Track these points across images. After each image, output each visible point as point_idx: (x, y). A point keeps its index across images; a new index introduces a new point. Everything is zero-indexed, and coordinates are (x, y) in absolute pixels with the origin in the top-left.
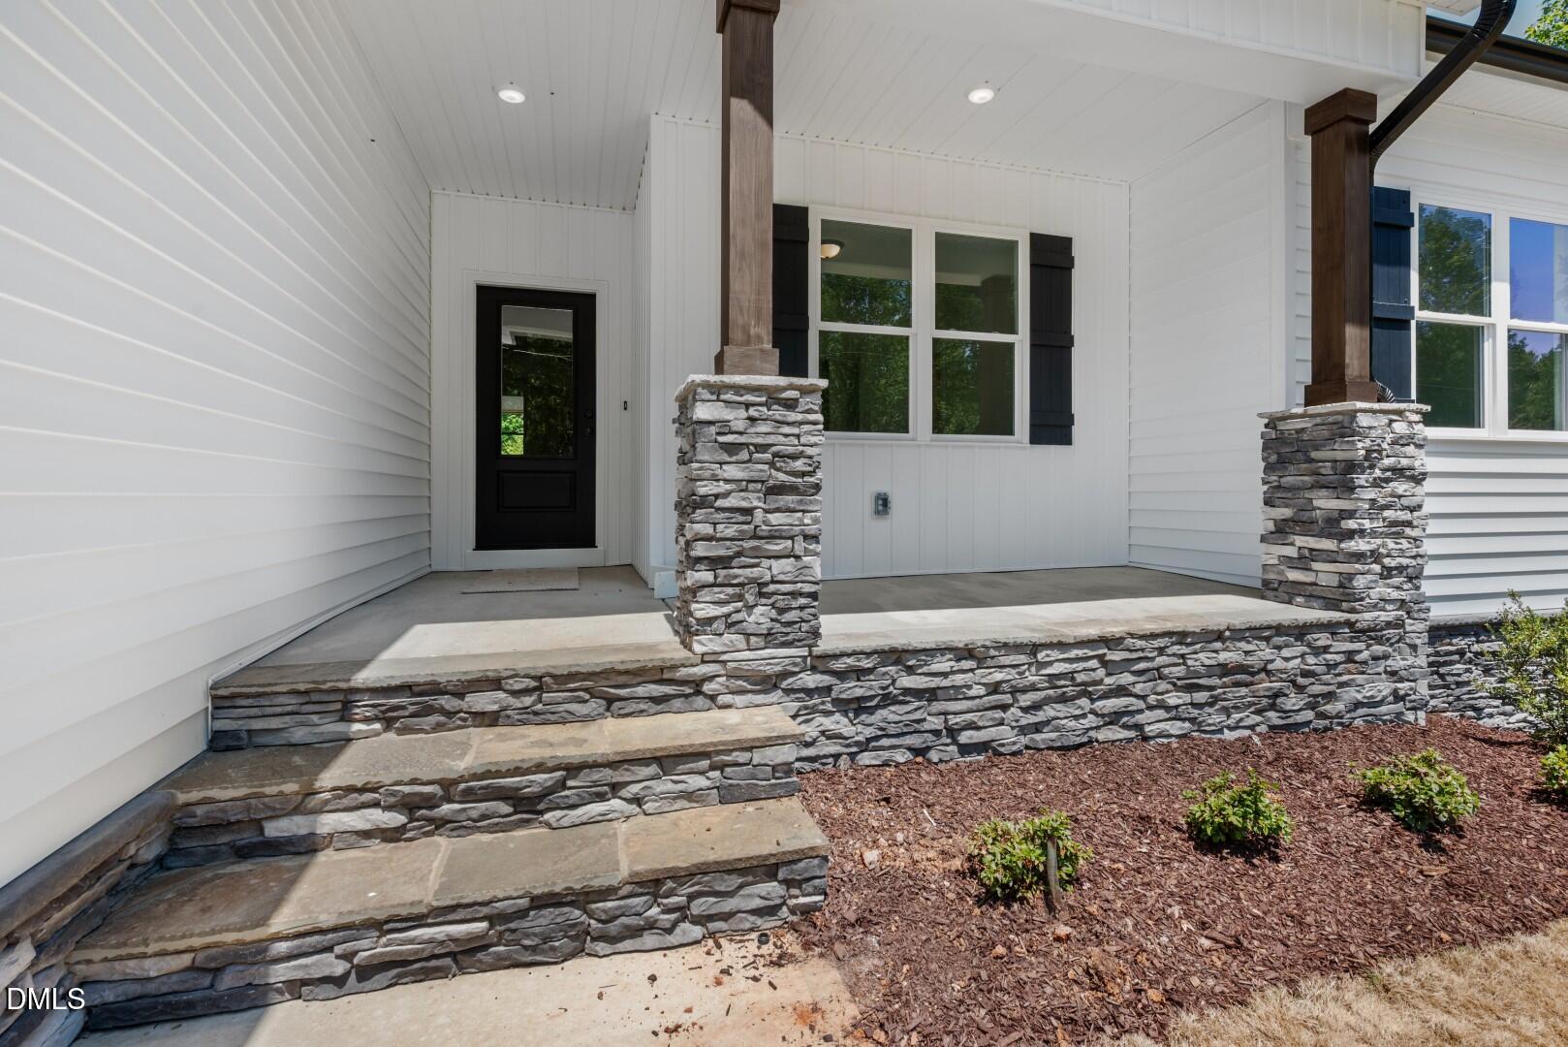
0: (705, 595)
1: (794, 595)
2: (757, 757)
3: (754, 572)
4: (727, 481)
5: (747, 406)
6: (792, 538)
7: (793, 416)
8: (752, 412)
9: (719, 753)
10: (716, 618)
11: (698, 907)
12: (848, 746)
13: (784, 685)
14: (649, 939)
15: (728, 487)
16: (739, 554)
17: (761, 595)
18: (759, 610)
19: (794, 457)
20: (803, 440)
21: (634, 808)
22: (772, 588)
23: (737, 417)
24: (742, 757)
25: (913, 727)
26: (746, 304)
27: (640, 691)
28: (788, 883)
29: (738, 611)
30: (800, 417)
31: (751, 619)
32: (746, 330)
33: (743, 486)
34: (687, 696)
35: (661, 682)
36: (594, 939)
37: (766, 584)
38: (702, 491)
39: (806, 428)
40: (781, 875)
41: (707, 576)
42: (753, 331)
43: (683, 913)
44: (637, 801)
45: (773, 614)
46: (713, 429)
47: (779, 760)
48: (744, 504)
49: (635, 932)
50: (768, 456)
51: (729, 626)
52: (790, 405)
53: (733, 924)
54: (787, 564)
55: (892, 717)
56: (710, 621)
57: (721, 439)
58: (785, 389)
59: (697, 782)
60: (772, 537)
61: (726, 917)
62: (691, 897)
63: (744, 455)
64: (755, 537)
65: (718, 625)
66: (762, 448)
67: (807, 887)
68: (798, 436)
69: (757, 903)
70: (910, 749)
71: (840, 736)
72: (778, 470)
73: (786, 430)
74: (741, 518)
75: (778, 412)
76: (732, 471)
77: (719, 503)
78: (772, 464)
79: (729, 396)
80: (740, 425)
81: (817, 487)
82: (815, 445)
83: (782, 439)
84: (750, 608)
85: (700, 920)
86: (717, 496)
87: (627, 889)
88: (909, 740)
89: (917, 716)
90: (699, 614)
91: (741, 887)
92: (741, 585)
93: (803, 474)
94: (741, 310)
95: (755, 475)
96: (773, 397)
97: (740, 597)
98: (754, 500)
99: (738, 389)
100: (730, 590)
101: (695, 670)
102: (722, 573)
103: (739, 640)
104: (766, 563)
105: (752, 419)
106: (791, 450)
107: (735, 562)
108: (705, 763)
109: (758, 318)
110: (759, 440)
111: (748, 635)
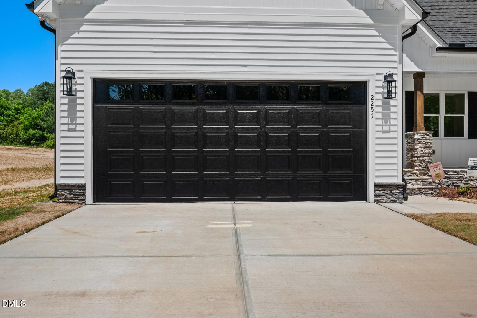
0: (416, 162)
1: (429, 162)
2: (427, 181)
3: (423, 159)
4: (419, 146)
5: (422, 136)
6: (428, 154)
7: (428, 137)
8: (423, 136)
9: (422, 179)
10: (418, 165)
11: (424, 192)
12: (437, 184)
13: (427, 175)
14: (419, 195)
15: (419, 147)
16: (421, 156)
17: (424, 162)
18: (423, 164)
19: (429, 143)
20: (430, 140)
21: (412, 185)
22: (425, 161)
23: (420, 137)
24: (425, 180)
25: (447, 182)
26: (420, 121)
27: (408, 174)
28: (434, 191)
29: (420, 164)
30: (429, 137)
31: (423, 165)
32: (420, 124)
33: (421, 147)
34: (414, 175)
35: (410, 173)
36: (413, 194)
37: (425, 160)
38: (416, 147)
39: (430, 138)
40: (433, 190)
41: (417, 159)
42: (421, 124)
43: (422, 193)
44: (412, 184)
45: (426, 165)
46: (417, 139)
47: (430, 181)
48: (422, 149)
49: (418, 194)
50: (425, 143)
51: (419, 166)
52: (428, 135)
53: (428, 195)
54: (428, 158)
55: (443, 180)
56: (417, 165)
57: (418, 140)
58: (427, 133)
59: (419, 183)
60: (426, 154)
61: (427, 194)
62: (424, 191)
63: (421, 142)
64: (423, 154)
65: (418, 166)
66: (424, 141)
67: (437, 192)
68: (429, 140)
69: (431, 193)
70: (446, 185)
71: (436, 182)
72: (426, 144)
73: (427, 139)
74: (421, 151)
75: (426, 136)
76: (420, 145)
77: (418, 149)
78: (425, 144)
79: (419, 134)
80: (421, 138)
81: (432, 147)
82: (431, 141)
83: (426, 140)
84: (422, 164)
85: (425, 194)
86: (418, 148)
87: (417, 189)
88: (446, 184)
89: (447, 181)
90: (416, 164)
91: (429, 191)
92: (421, 160)
93: (430, 145)
94: (419, 121)
95: (423, 145)
96: (425, 134)
97: (421, 162)
98: (423, 149)
99: (421, 133)
100: (420, 161)
101: (415, 172)
102: (419, 159)
103: (421, 168)
104: (425, 157)
105: (423, 138)
106: (428, 142)
107: (420, 157)
108: (420, 181)
109: (422, 122)
110: (424, 140)
111: (422, 167)
